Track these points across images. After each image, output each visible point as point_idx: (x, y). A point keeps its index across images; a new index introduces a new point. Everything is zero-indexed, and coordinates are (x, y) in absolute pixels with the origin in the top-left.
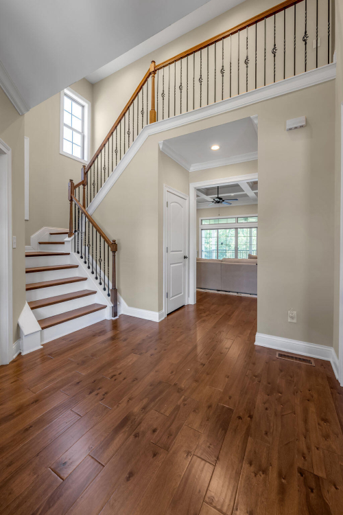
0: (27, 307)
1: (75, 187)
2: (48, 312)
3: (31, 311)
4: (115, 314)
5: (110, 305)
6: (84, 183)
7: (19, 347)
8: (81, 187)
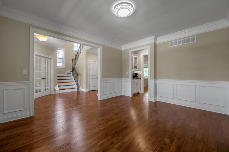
0: (57, 86)
1: (73, 60)
2: (62, 88)
3: (58, 87)
4: (78, 90)
5: (77, 87)
6: (76, 59)
7: (55, 92)
8: (75, 60)
